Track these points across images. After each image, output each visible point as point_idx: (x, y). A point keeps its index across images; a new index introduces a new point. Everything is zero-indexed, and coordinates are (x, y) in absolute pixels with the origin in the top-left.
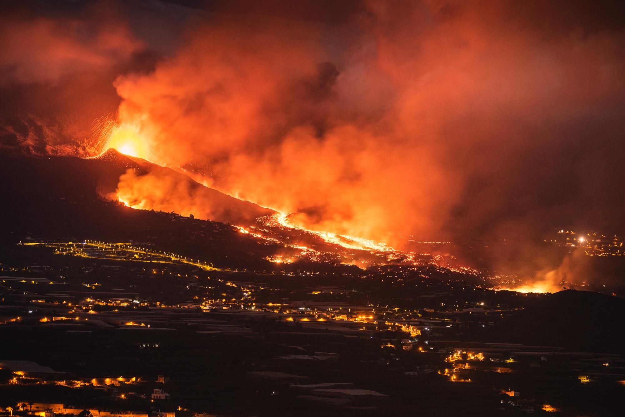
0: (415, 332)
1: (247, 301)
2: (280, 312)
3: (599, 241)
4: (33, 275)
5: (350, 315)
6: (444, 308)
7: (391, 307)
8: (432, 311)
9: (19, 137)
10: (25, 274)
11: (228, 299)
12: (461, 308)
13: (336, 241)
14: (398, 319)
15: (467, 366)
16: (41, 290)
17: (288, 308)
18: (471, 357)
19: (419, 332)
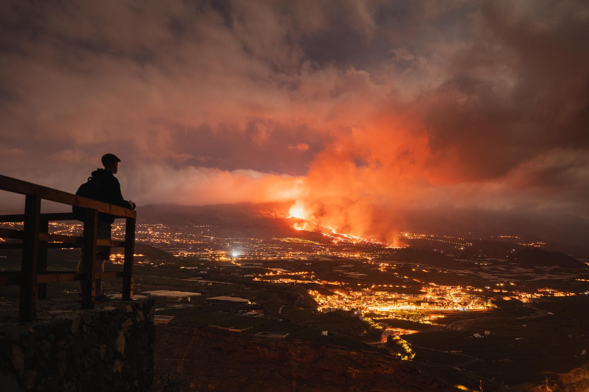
0: (370, 259)
1: (328, 252)
2: (337, 254)
3: (411, 235)
4: (276, 246)
5: (353, 255)
6: (376, 252)
7: (363, 252)
8: (373, 253)
9: (271, 213)
10: (274, 246)
11: (323, 251)
12: (380, 252)
13: (347, 237)
14: (365, 255)
15: (385, 267)
16: (278, 250)
17: (338, 253)
18: (385, 265)
19: (371, 259)
